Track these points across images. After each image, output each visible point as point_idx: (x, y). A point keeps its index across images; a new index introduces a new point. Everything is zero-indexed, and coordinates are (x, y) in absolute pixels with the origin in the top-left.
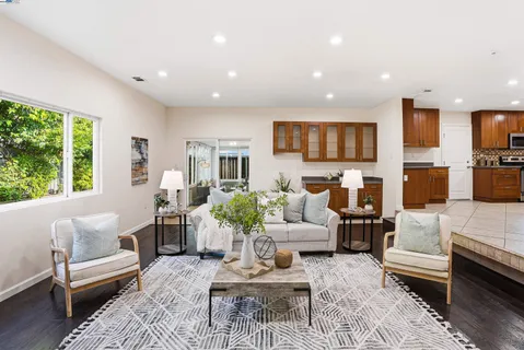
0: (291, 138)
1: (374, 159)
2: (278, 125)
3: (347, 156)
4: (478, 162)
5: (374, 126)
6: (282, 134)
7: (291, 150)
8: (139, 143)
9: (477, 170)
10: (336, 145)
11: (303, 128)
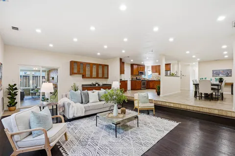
0: (79, 68)
1: (108, 78)
3: (99, 77)
4: (132, 79)
5: (107, 66)
6: (76, 66)
9: (132, 81)
11: (84, 65)
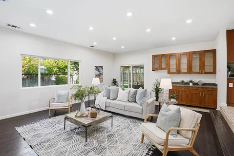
0: (161, 62)
1: (214, 73)
2: (154, 57)
5: (214, 51)
6: (156, 61)
7: (160, 68)
8: (97, 68)
10: (186, 64)
11: (167, 57)
